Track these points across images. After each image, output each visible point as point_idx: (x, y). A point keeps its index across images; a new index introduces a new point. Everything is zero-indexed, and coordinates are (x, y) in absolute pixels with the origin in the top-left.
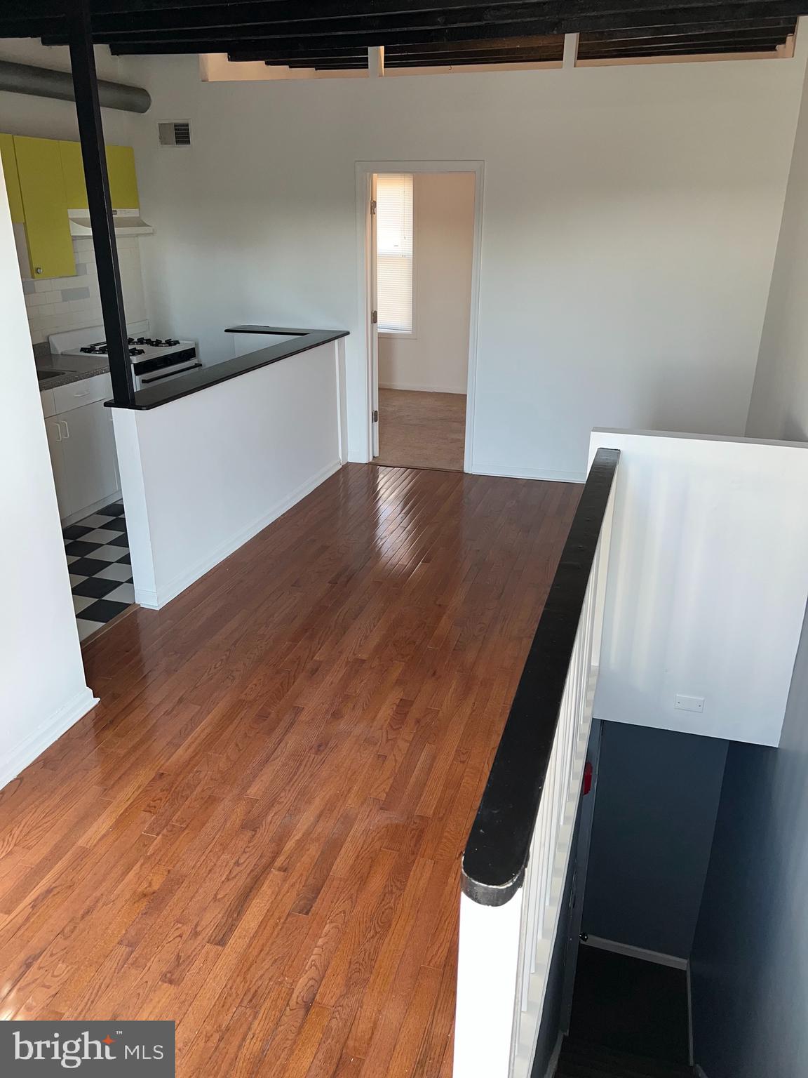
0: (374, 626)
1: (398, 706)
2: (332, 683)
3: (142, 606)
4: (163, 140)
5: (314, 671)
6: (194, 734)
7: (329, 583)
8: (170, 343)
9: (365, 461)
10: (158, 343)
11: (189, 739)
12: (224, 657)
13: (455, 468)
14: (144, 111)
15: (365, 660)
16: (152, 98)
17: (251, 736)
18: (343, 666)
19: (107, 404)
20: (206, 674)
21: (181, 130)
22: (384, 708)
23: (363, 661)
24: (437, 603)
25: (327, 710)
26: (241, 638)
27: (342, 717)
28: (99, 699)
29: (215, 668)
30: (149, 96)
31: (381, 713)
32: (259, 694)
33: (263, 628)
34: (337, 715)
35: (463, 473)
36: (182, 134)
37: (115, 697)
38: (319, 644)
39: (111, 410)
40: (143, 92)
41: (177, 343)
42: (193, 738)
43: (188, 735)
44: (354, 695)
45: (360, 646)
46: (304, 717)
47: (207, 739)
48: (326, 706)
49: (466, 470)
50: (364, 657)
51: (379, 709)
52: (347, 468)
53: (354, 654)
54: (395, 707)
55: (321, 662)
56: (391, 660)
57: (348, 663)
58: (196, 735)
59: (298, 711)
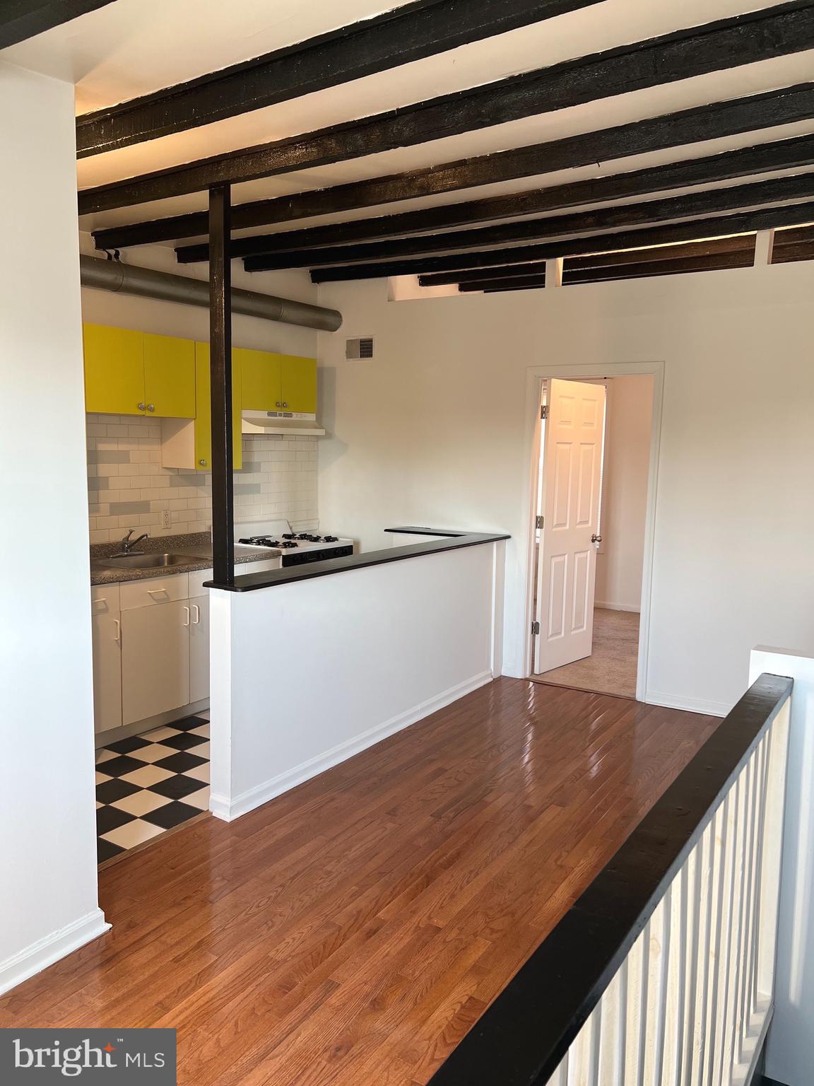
0: (468, 882)
1: (463, 1007)
2: (387, 955)
3: (214, 815)
4: (349, 355)
5: (371, 933)
6: (192, 997)
7: (431, 816)
8: (329, 539)
9: (520, 676)
10: (317, 539)
11: (183, 1004)
12: (273, 894)
13: (625, 693)
14: (335, 330)
15: (440, 929)
16: (343, 319)
17: (259, 1014)
18: (410, 933)
19: (206, 585)
20: (243, 914)
21: (365, 345)
22: (443, 1007)
23: (438, 930)
24: (559, 863)
25: (367, 995)
26: (303, 871)
27: (382, 1009)
28: (111, 925)
29: (258, 907)
30: (341, 316)
31: (437, 1013)
32: (293, 954)
33: (333, 863)
34: (377, 1005)
35: (633, 701)
36: (365, 348)
37: (131, 926)
38: (390, 895)
39: (209, 590)
40: (336, 314)
41: (335, 539)
42: (189, 1003)
43: (186, 996)
44: (410, 978)
45: (441, 908)
46: (334, 1000)
47: (205, 1007)
48: (367, 988)
49: (639, 697)
50: (441, 923)
51: (436, 1008)
52: (499, 682)
53: (430, 918)
54: (458, 1007)
55: (384, 922)
56: (475, 935)
57: (418, 927)
58: (195, 999)
59: (332, 987)
